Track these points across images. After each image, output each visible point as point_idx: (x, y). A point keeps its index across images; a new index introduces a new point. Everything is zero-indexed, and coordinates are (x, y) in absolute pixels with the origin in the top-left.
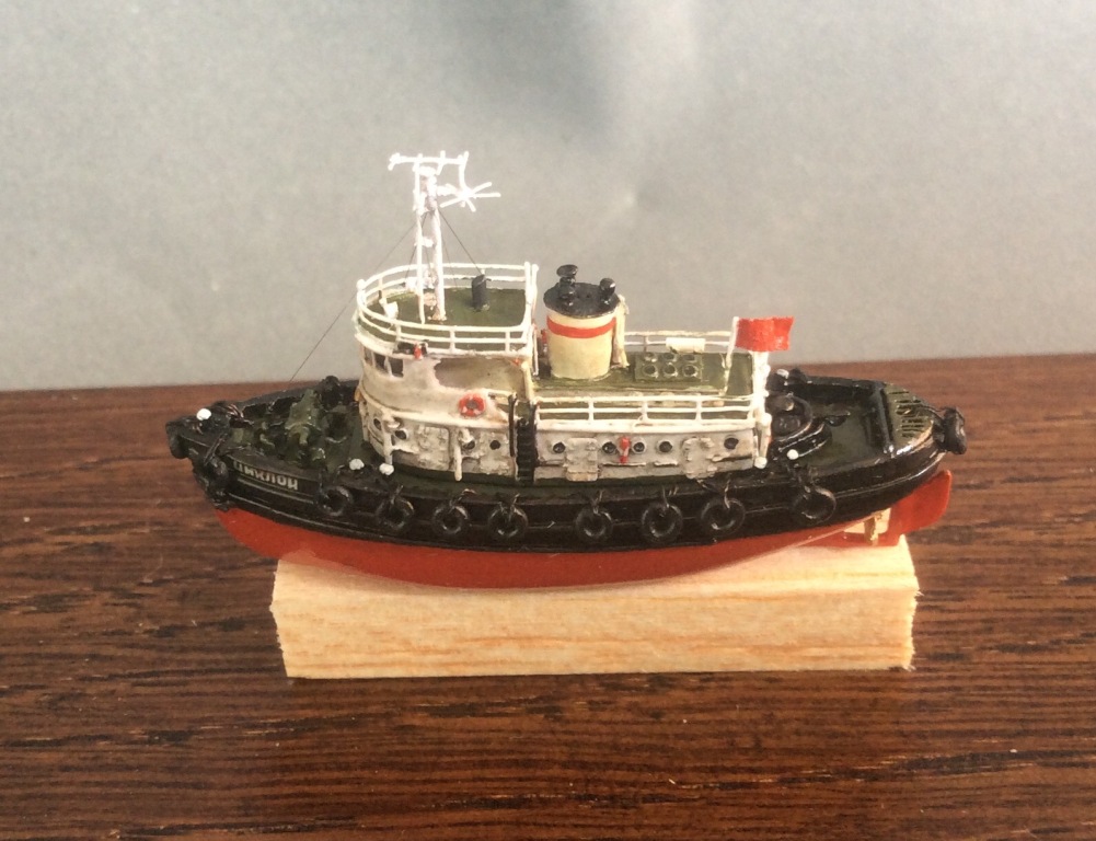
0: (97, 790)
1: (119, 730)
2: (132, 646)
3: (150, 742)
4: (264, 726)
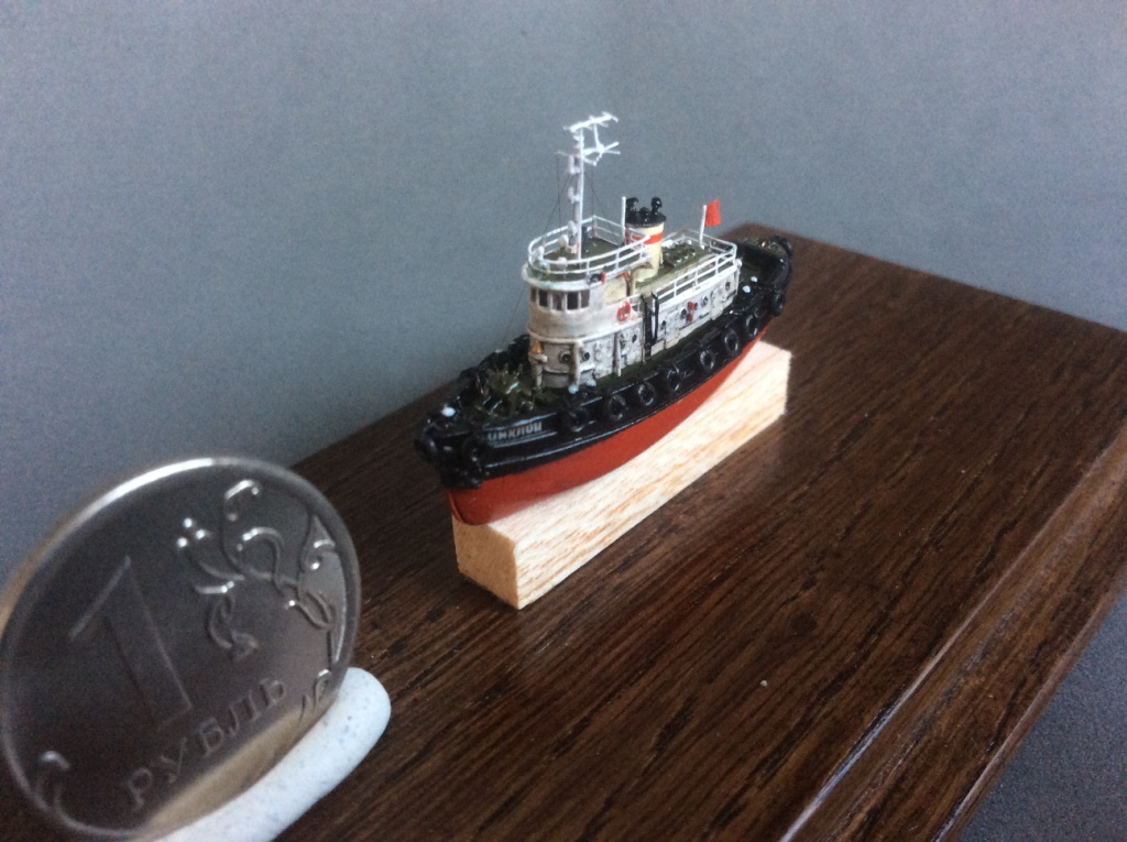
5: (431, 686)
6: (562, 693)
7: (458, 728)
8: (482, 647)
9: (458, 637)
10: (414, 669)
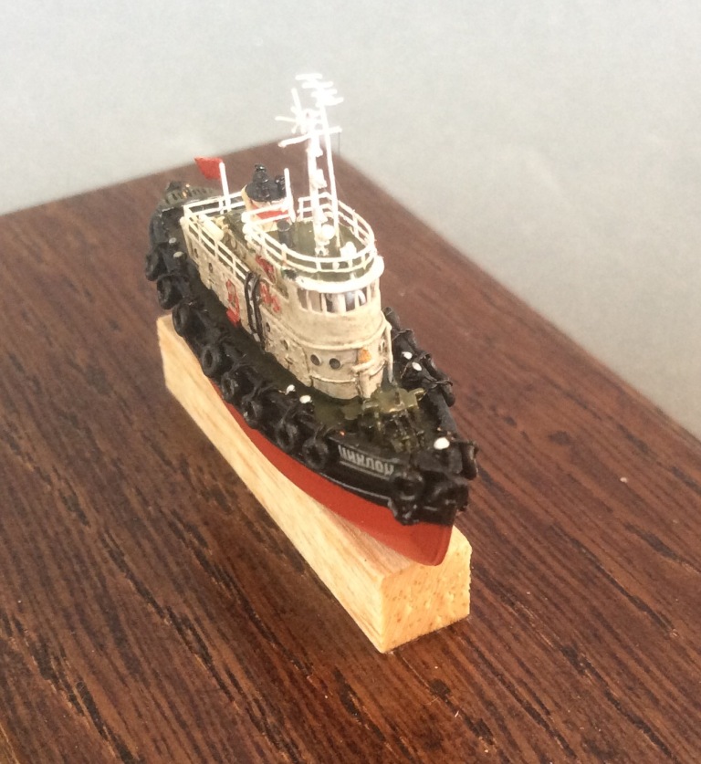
0: (653, 668)
1: (596, 693)
2: (513, 744)
3: (588, 665)
4: (519, 611)
5: (550, 705)
6: (593, 609)
7: (616, 694)
8: (507, 657)
9: (484, 675)
10: (519, 716)
